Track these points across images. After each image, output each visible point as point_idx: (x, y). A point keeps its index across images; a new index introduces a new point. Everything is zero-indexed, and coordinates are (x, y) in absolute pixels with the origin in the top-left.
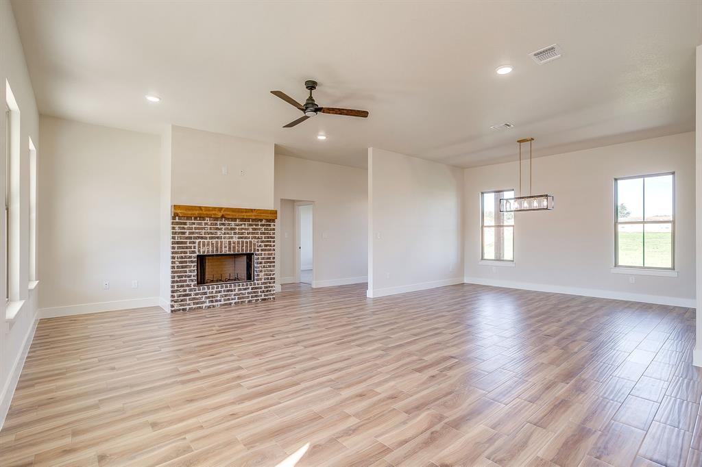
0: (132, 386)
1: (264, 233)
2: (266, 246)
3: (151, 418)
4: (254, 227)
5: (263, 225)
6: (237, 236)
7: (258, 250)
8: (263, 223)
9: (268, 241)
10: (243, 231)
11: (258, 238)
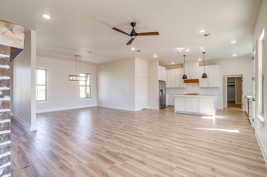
0: (212, 154)
3: (216, 143)
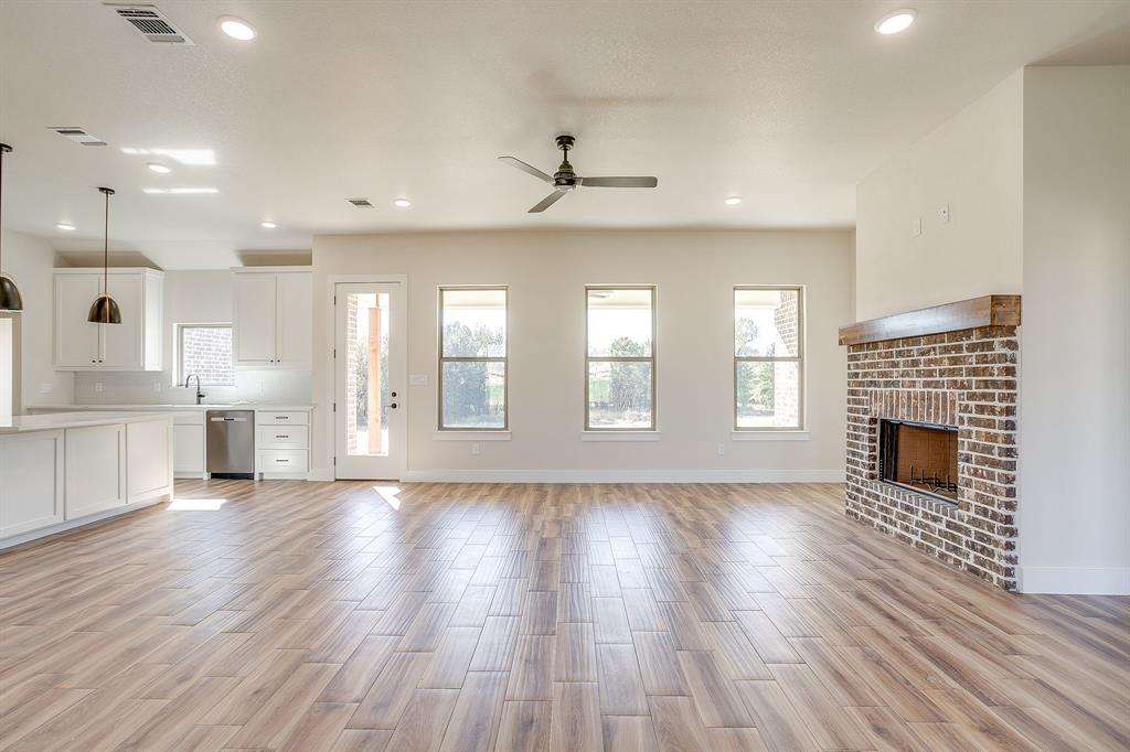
1: (974, 372)
2: (981, 409)
4: (953, 354)
5: (972, 348)
6: (922, 379)
7: (962, 420)
8: (974, 340)
9: (984, 396)
10: (933, 367)
11: (962, 386)
